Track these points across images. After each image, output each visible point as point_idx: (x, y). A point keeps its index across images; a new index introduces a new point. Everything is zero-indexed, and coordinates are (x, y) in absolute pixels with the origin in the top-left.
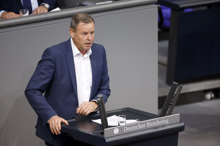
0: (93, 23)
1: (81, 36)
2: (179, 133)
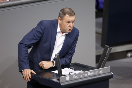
0: (74, 16)
1: (66, 24)
2: (110, 79)
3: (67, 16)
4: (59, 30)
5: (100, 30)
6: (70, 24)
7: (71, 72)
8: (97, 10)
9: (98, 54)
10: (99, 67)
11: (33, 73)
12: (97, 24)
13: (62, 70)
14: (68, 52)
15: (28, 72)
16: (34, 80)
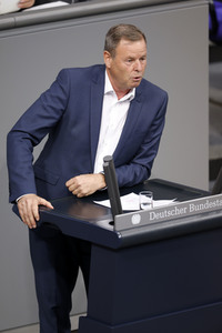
6: (133, 64)
7: (145, 204)
9: (216, 157)
13: (122, 198)
16: (48, 224)
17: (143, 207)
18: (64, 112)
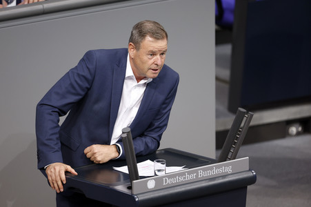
0: (166, 40)
1: (145, 58)
2: (248, 187)
3: (148, 39)
4: (129, 72)
5: (226, 74)
6: (155, 58)
7: (159, 171)
8: (218, 28)
9: (221, 128)
10: (223, 158)
11: (70, 173)
12: (219, 60)
13: (138, 165)
14: (151, 125)
15: (59, 170)
16: (73, 189)
17: (157, 173)
18: (89, 89)
